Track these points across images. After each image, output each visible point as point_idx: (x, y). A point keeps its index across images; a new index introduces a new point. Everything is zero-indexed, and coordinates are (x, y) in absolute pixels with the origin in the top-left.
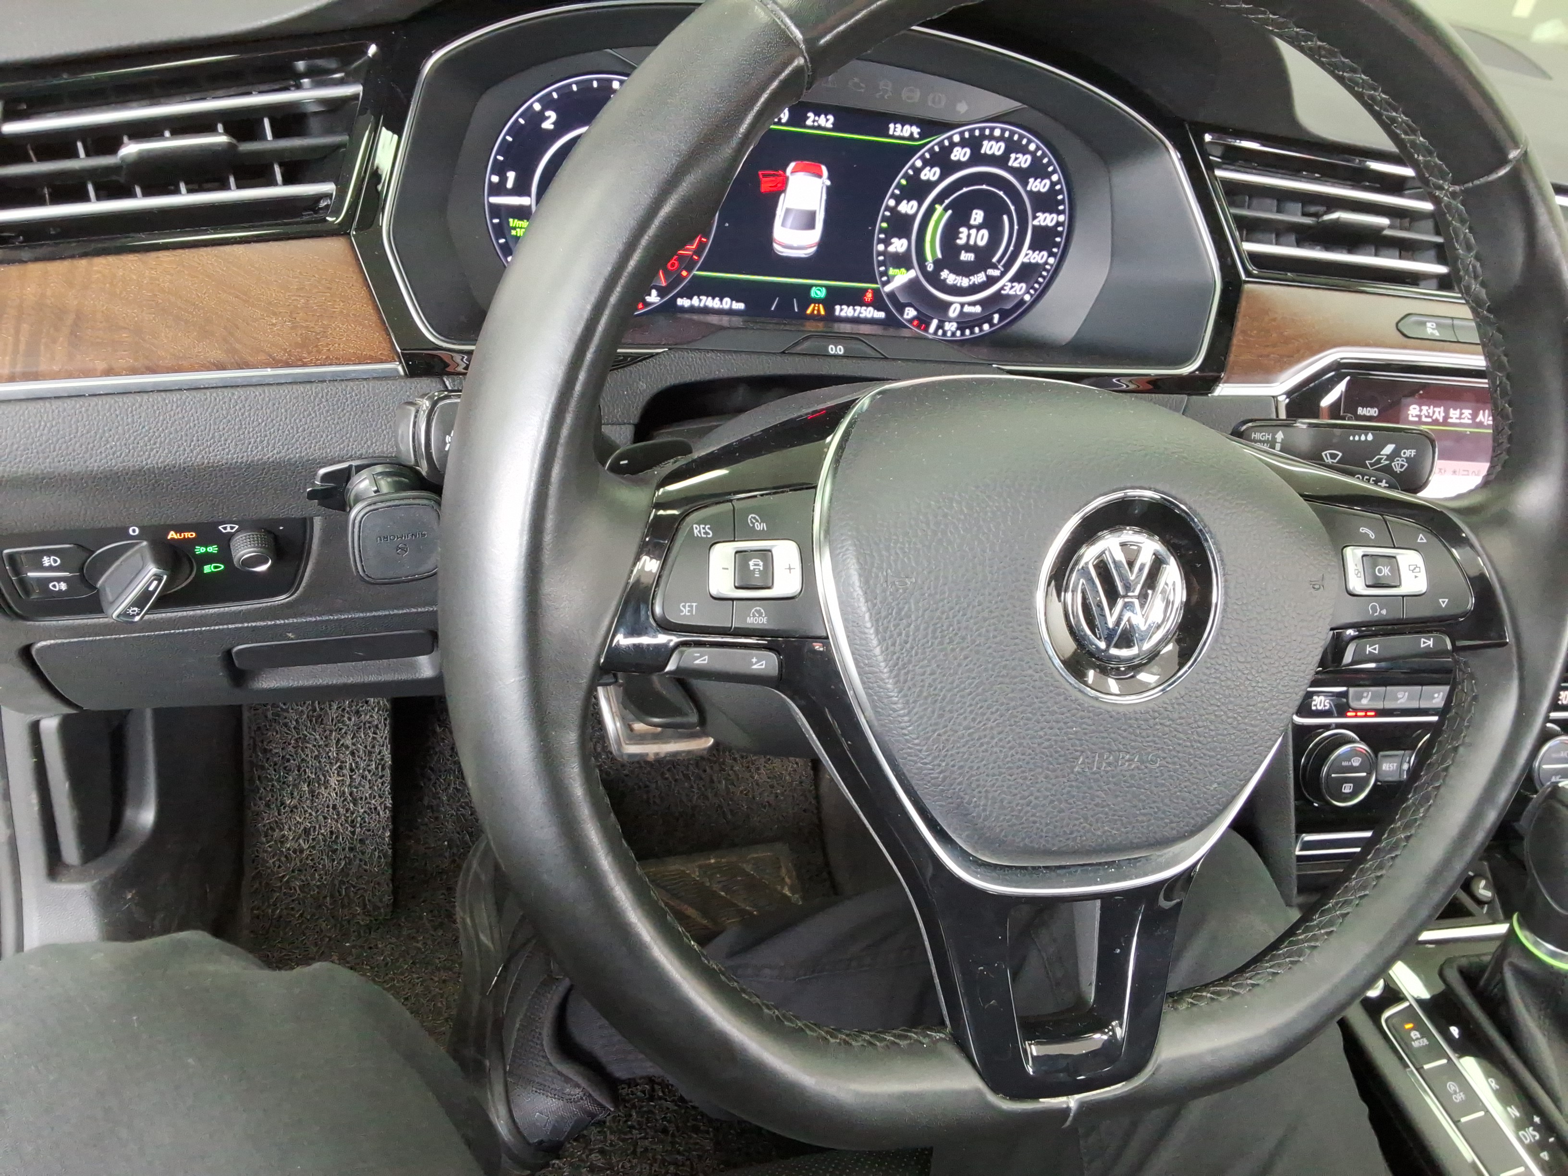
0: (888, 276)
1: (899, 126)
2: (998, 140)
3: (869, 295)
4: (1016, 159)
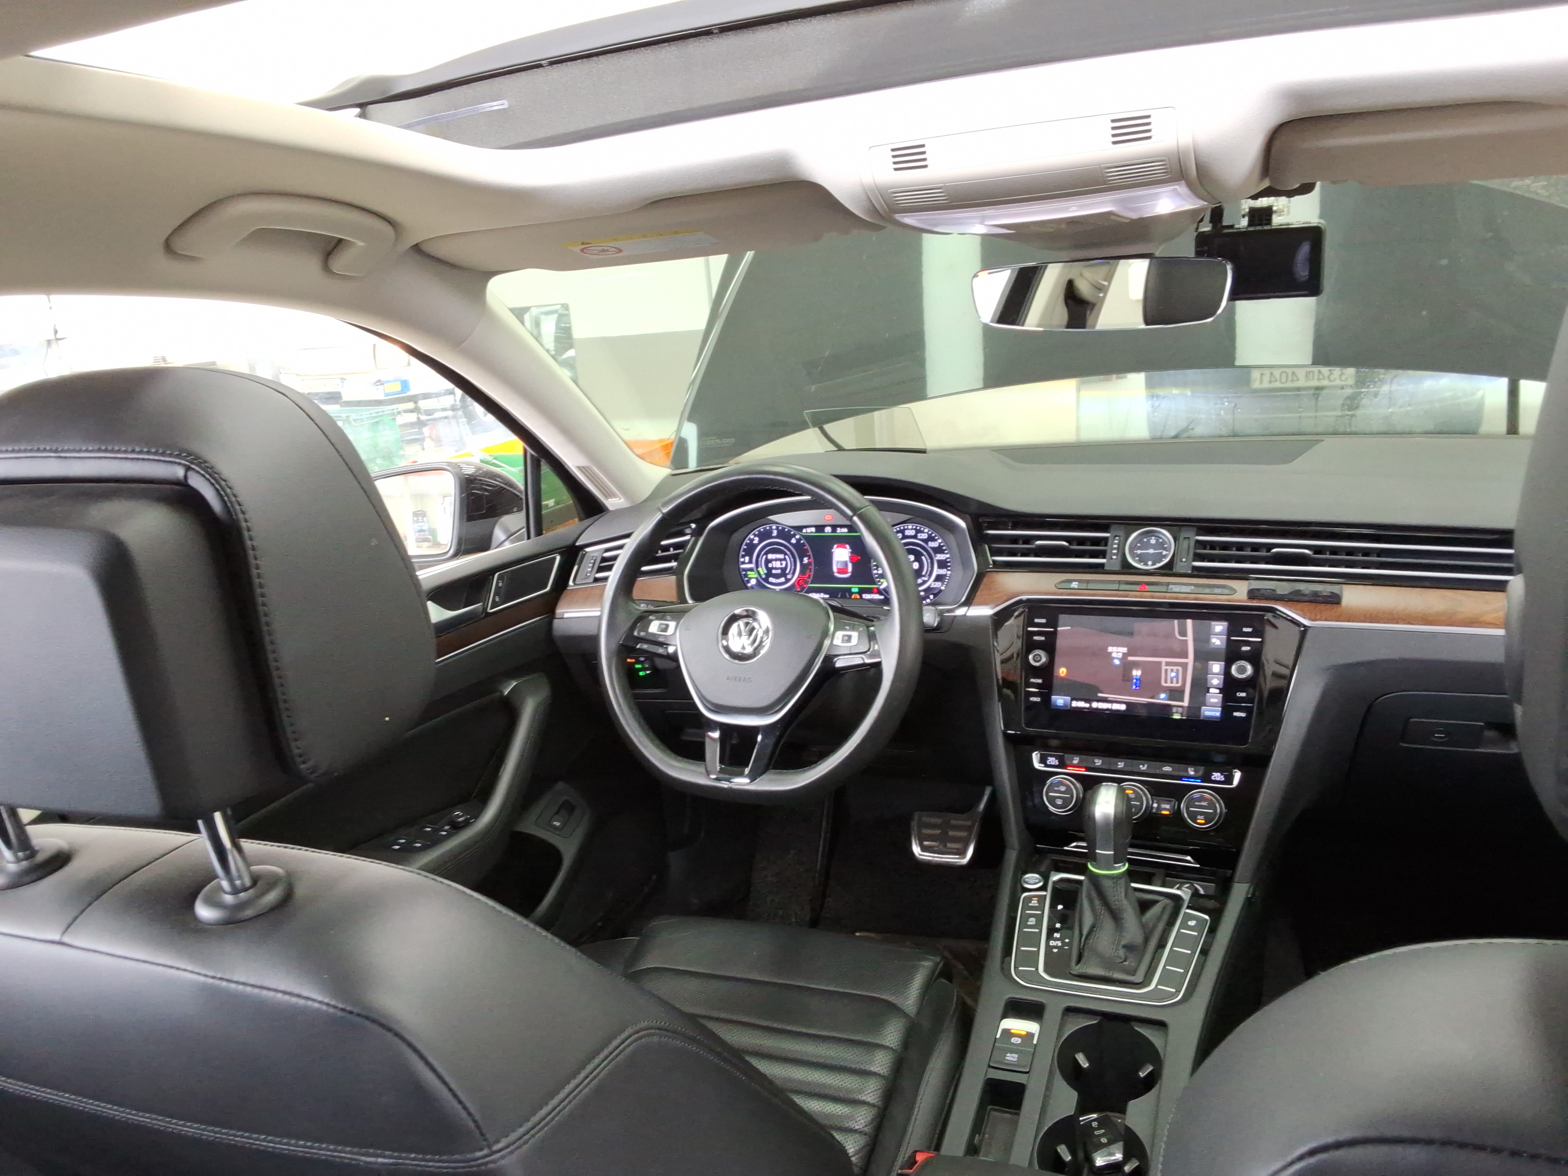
2: (911, 530)
4: (920, 536)
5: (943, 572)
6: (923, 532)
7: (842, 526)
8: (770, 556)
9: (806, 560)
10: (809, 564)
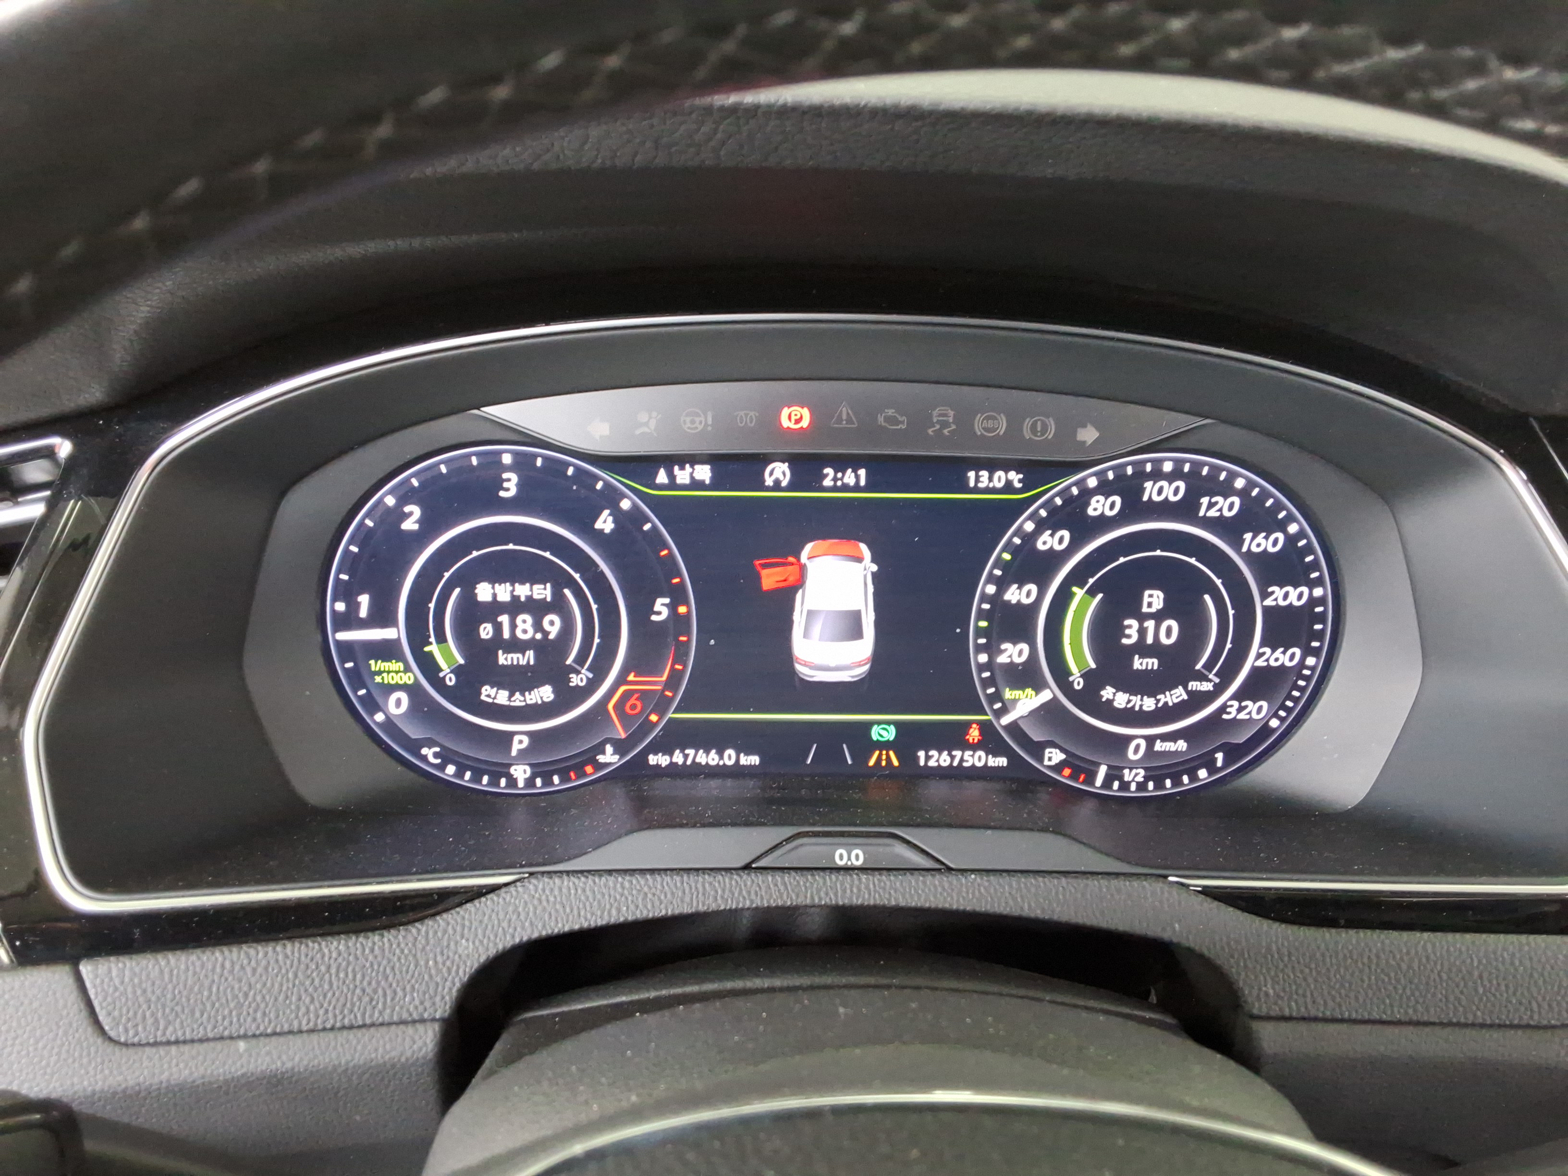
0: (1002, 700)
1: (984, 474)
2: (1171, 478)
3: (974, 734)
4: (1211, 505)
5: (1281, 658)
6: (1226, 490)
7: (841, 463)
8: (484, 592)
9: (661, 608)
10: (678, 622)
